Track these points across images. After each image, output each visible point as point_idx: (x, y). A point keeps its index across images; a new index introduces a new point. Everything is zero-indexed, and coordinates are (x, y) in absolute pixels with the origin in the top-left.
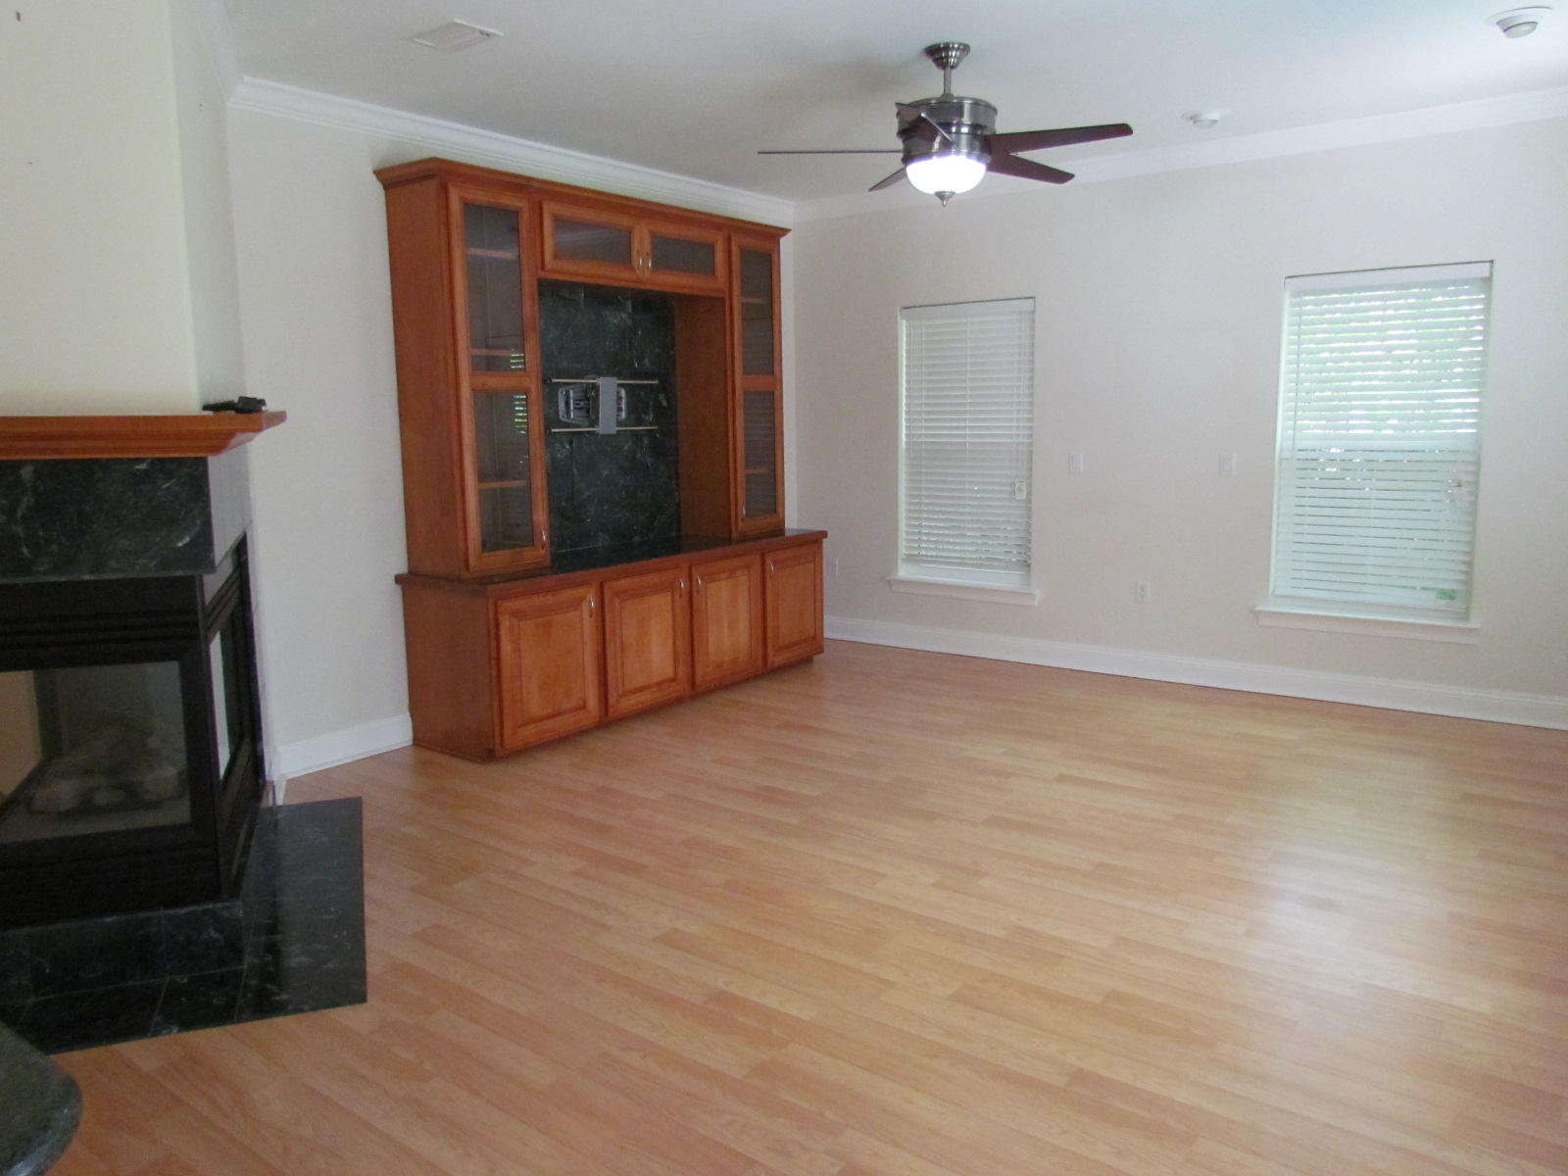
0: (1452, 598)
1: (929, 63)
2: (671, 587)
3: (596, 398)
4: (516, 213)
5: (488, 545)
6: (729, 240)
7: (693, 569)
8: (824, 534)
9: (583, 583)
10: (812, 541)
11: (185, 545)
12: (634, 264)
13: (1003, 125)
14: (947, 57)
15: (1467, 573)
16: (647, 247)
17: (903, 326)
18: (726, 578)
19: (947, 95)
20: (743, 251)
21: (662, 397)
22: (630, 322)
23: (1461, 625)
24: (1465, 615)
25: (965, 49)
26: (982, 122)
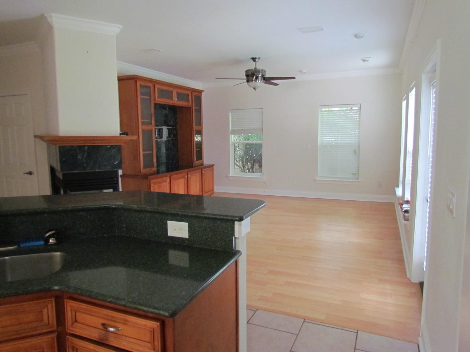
0: (355, 175)
1: (252, 61)
2: (184, 177)
3: (162, 132)
4: (150, 87)
5: (145, 167)
6: (192, 93)
7: (188, 173)
8: (214, 165)
9: (166, 176)
10: (212, 166)
11: (117, 164)
12: (173, 99)
13: (267, 75)
14: (256, 60)
15: (358, 169)
16: (176, 95)
17: (230, 114)
18: (195, 175)
19: (255, 68)
20: (195, 96)
21: (174, 131)
22: (168, 113)
23: (357, 181)
24: (358, 179)
25: (259, 58)
26: (263, 74)
